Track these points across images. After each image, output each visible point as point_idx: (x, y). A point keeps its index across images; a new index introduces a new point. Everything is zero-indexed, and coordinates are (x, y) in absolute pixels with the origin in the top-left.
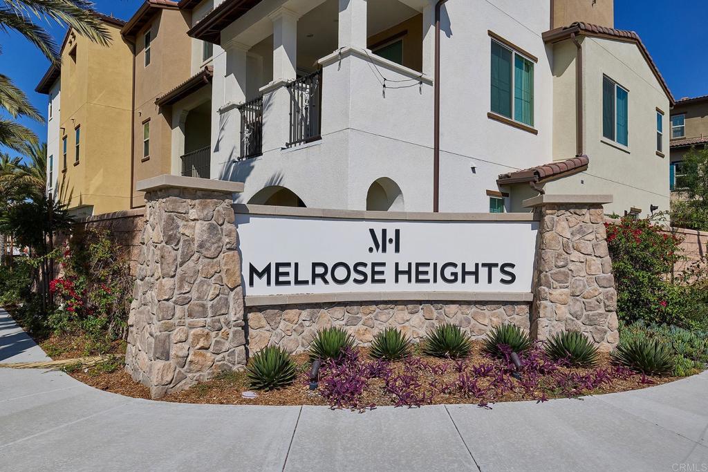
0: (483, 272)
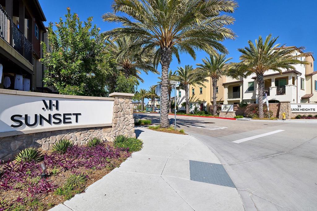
0: (311, 110)
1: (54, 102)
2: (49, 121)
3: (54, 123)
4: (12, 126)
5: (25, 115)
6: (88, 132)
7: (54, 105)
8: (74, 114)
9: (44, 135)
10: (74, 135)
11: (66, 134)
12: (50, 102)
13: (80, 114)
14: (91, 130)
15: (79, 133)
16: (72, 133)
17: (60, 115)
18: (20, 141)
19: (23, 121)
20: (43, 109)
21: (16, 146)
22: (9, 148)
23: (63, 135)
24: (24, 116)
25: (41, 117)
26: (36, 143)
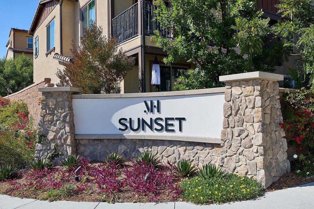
1: (155, 103)
2: (151, 127)
3: (156, 129)
4: (120, 129)
5: (130, 118)
6: (195, 149)
7: (155, 107)
8: (177, 119)
9: (146, 143)
10: (177, 149)
11: (169, 147)
12: (152, 102)
13: (184, 119)
14: (198, 147)
15: (183, 148)
16: (175, 147)
17: (161, 119)
18: (125, 146)
19: (128, 125)
20: (145, 111)
21: (122, 150)
22: (117, 150)
23: (165, 147)
24: (128, 120)
25: (144, 121)
26: (138, 151)
